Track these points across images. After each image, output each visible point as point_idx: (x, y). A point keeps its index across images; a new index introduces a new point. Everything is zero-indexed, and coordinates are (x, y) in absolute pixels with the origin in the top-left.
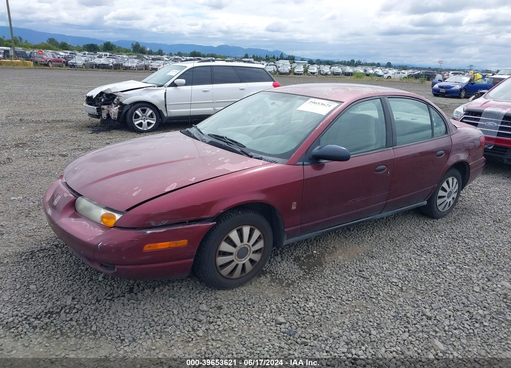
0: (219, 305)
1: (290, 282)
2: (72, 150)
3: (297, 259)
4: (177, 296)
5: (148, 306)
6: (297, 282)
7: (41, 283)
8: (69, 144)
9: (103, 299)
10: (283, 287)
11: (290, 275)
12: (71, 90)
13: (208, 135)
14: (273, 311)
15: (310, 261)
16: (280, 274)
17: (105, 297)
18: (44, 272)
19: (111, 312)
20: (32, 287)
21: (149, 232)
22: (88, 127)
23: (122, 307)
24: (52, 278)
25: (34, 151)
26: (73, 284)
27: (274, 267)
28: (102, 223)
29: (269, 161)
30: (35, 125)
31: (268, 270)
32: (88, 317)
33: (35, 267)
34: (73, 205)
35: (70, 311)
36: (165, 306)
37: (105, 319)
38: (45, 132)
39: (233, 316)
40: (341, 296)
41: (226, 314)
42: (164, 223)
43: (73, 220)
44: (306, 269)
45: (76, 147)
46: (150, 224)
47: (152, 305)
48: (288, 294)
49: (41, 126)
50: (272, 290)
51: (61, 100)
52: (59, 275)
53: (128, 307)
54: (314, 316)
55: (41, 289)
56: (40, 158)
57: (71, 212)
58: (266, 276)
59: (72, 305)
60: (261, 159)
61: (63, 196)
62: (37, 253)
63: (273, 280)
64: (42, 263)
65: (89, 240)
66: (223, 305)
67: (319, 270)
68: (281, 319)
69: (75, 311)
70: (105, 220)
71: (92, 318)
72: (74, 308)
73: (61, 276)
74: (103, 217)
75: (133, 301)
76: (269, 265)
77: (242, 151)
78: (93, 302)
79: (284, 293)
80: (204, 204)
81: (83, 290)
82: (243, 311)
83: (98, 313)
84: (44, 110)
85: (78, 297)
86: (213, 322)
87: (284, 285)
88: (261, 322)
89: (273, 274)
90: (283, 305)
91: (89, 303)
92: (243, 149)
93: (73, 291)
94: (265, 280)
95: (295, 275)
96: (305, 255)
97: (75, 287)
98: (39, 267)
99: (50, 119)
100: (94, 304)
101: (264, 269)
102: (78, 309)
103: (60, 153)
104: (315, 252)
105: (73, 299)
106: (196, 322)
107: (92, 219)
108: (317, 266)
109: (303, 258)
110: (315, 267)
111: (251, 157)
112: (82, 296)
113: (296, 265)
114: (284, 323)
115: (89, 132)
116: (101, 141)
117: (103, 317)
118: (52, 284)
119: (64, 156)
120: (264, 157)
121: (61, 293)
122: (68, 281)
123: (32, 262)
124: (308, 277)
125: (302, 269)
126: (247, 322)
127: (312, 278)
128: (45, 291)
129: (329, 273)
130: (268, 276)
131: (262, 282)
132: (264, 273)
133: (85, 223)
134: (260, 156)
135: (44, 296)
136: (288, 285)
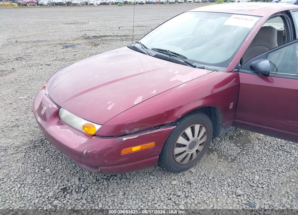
0: (187, 180)
1: (233, 158)
2: (53, 61)
3: (231, 138)
4: (154, 173)
5: (136, 184)
6: (238, 157)
7: (53, 166)
8: (50, 56)
9: (100, 178)
10: (229, 162)
11: (231, 152)
12: (43, 20)
13: (152, 49)
14: (230, 184)
15: (241, 139)
16: (224, 152)
17: (102, 177)
18: (53, 156)
19: (110, 191)
20: (47, 170)
21: (125, 139)
22: (60, 44)
23: (117, 186)
24: (60, 162)
25: (29, 62)
26: (76, 166)
27: (217, 146)
28: (83, 131)
29: (211, 70)
30: (25, 44)
31: (213, 149)
32: (93, 196)
33: (46, 152)
34: (57, 114)
35: (79, 190)
36: (149, 184)
37: (107, 197)
38: (33, 48)
39: (202, 190)
40: (277, 168)
41: (196, 188)
42: (136, 130)
43: (58, 127)
44: (240, 146)
45: (55, 58)
46: (125, 132)
47: (139, 182)
48: (235, 168)
49: (29, 45)
50: (222, 165)
51: (39, 27)
52: (64, 158)
53: (122, 186)
54: (263, 188)
55: (54, 172)
56: (33, 67)
57: (56, 120)
58: (214, 154)
59: (79, 185)
60: (203, 68)
61: (48, 107)
62: (45, 140)
63: (220, 157)
64: (50, 149)
65: (75, 147)
66: (190, 180)
67: (250, 146)
68: (239, 192)
69: (82, 190)
70: (86, 129)
71: (97, 196)
72: (82, 187)
73: (66, 160)
74: (84, 127)
75: (124, 180)
76: (213, 144)
77: (186, 62)
78: (94, 181)
79: (232, 167)
80: (166, 112)
81: (84, 171)
82: (208, 185)
83: (100, 192)
84: (29, 34)
85: (82, 178)
86: (188, 196)
87: (229, 160)
88: (224, 194)
89: (219, 152)
90: (236, 178)
91: (91, 183)
92: (186, 60)
93: (77, 172)
94: (214, 156)
95: (235, 152)
96: (235, 135)
97: (78, 169)
98: (49, 152)
99: (34, 40)
100: (94, 183)
101: (211, 148)
102: (84, 188)
103: (45, 63)
104: (242, 131)
105: (79, 179)
106: (176, 196)
107: (74, 127)
108: (247, 143)
109: (235, 137)
110: (247, 144)
111: (195, 67)
112: (85, 177)
113: (232, 143)
114: (242, 195)
115: (61, 48)
116: (70, 53)
117: (105, 196)
118: (61, 167)
119: (49, 65)
120: (205, 66)
121: (69, 175)
122: (72, 163)
123: (44, 149)
124: (245, 153)
125: (238, 146)
126: (213, 195)
127: (248, 153)
128: (57, 173)
129: (259, 148)
130: (216, 154)
131: (212, 158)
132: (211, 151)
133: (69, 130)
134: (202, 66)
135: (57, 177)
136: (233, 161)
